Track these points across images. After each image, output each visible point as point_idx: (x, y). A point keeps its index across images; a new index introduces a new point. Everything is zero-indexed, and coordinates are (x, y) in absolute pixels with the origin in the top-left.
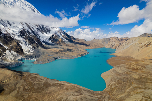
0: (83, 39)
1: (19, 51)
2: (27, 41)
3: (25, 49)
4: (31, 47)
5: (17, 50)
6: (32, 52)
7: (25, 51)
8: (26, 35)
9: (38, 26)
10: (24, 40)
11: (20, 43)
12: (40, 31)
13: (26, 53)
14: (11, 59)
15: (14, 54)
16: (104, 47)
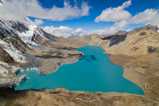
0: (62, 37)
1: (8, 60)
2: (11, 45)
3: (14, 57)
4: (19, 53)
5: (6, 59)
6: (25, 60)
7: (16, 58)
8: (7, 37)
9: (13, 23)
10: (7, 43)
11: (4, 48)
12: (17, 29)
13: (19, 62)
14: (5, 73)
15: (4, 65)
16: (88, 45)
